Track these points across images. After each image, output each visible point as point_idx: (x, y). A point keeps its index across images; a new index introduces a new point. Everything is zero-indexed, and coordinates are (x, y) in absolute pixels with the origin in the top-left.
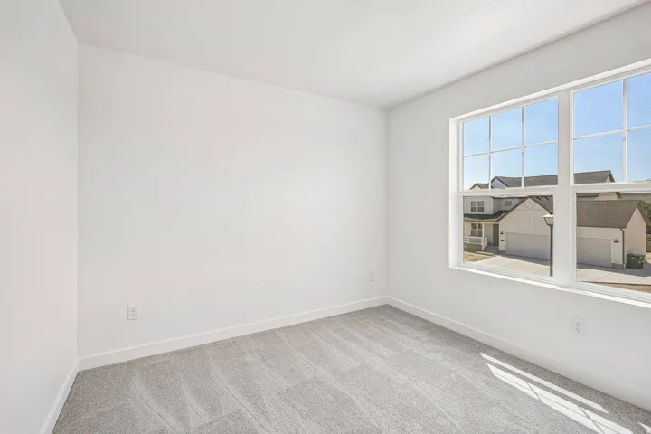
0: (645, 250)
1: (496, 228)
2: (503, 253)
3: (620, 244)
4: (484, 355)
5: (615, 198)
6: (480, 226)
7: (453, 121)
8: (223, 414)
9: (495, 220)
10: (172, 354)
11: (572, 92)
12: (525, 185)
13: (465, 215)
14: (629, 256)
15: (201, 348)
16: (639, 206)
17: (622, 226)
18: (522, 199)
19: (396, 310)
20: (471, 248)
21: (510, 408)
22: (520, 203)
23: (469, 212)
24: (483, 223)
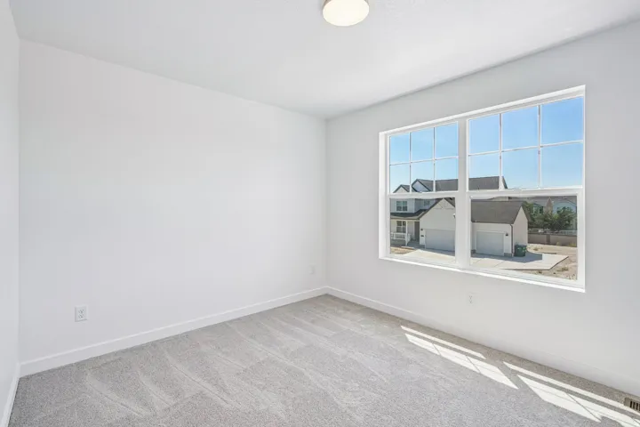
0: (527, 241)
1: (417, 225)
2: (422, 247)
3: (510, 237)
4: (403, 328)
5: (507, 200)
6: (404, 223)
7: (382, 134)
8: (186, 396)
9: (416, 217)
10: (124, 352)
11: (467, 120)
12: (437, 190)
13: (392, 214)
14: (516, 247)
15: (154, 344)
16: (523, 206)
17: (512, 222)
18: (438, 200)
19: (335, 298)
20: (396, 243)
21: (423, 364)
22: (436, 203)
23: (395, 211)
24: (407, 221)
